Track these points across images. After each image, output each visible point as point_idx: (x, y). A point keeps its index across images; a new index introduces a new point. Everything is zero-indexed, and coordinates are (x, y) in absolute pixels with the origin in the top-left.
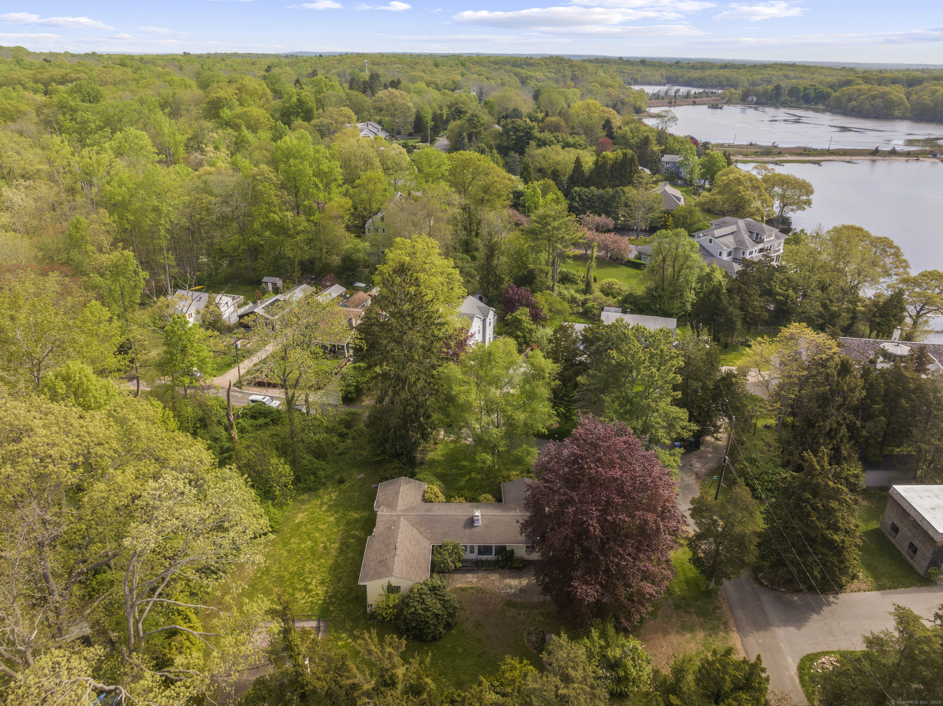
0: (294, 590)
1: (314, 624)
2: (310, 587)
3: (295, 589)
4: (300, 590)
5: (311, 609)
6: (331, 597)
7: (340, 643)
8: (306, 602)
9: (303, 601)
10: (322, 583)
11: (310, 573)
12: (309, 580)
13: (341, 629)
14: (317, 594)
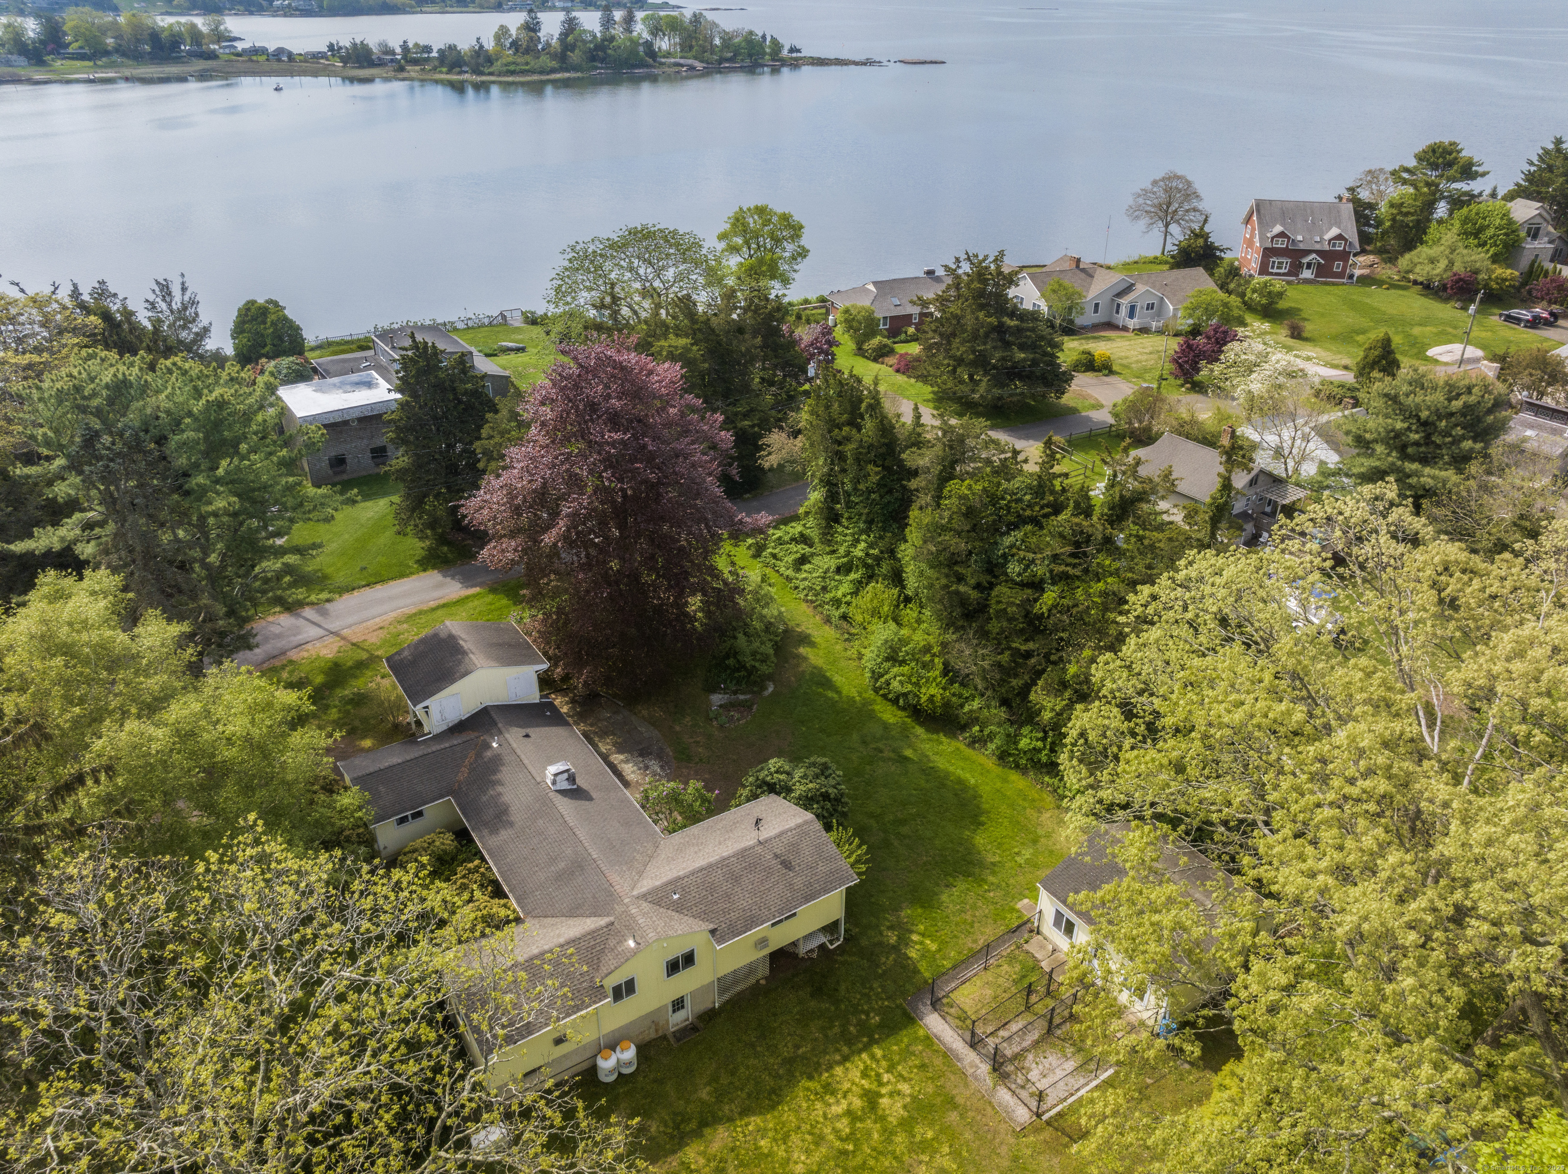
0: (893, 1133)
1: (934, 1023)
2: (857, 1103)
3: (888, 1134)
4: (883, 1119)
5: (907, 1053)
6: (850, 1043)
7: (933, 947)
8: (901, 1078)
9: (905, 1088)
10: (829, 1089)
11: (819, 1140)
12: (843, 1125)
13: (904, 967)
14: (865, 1075)
